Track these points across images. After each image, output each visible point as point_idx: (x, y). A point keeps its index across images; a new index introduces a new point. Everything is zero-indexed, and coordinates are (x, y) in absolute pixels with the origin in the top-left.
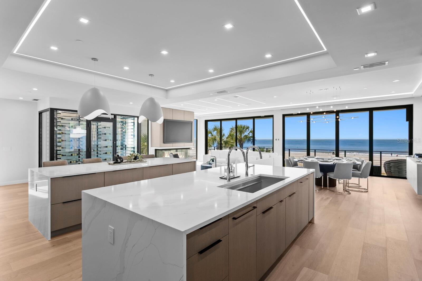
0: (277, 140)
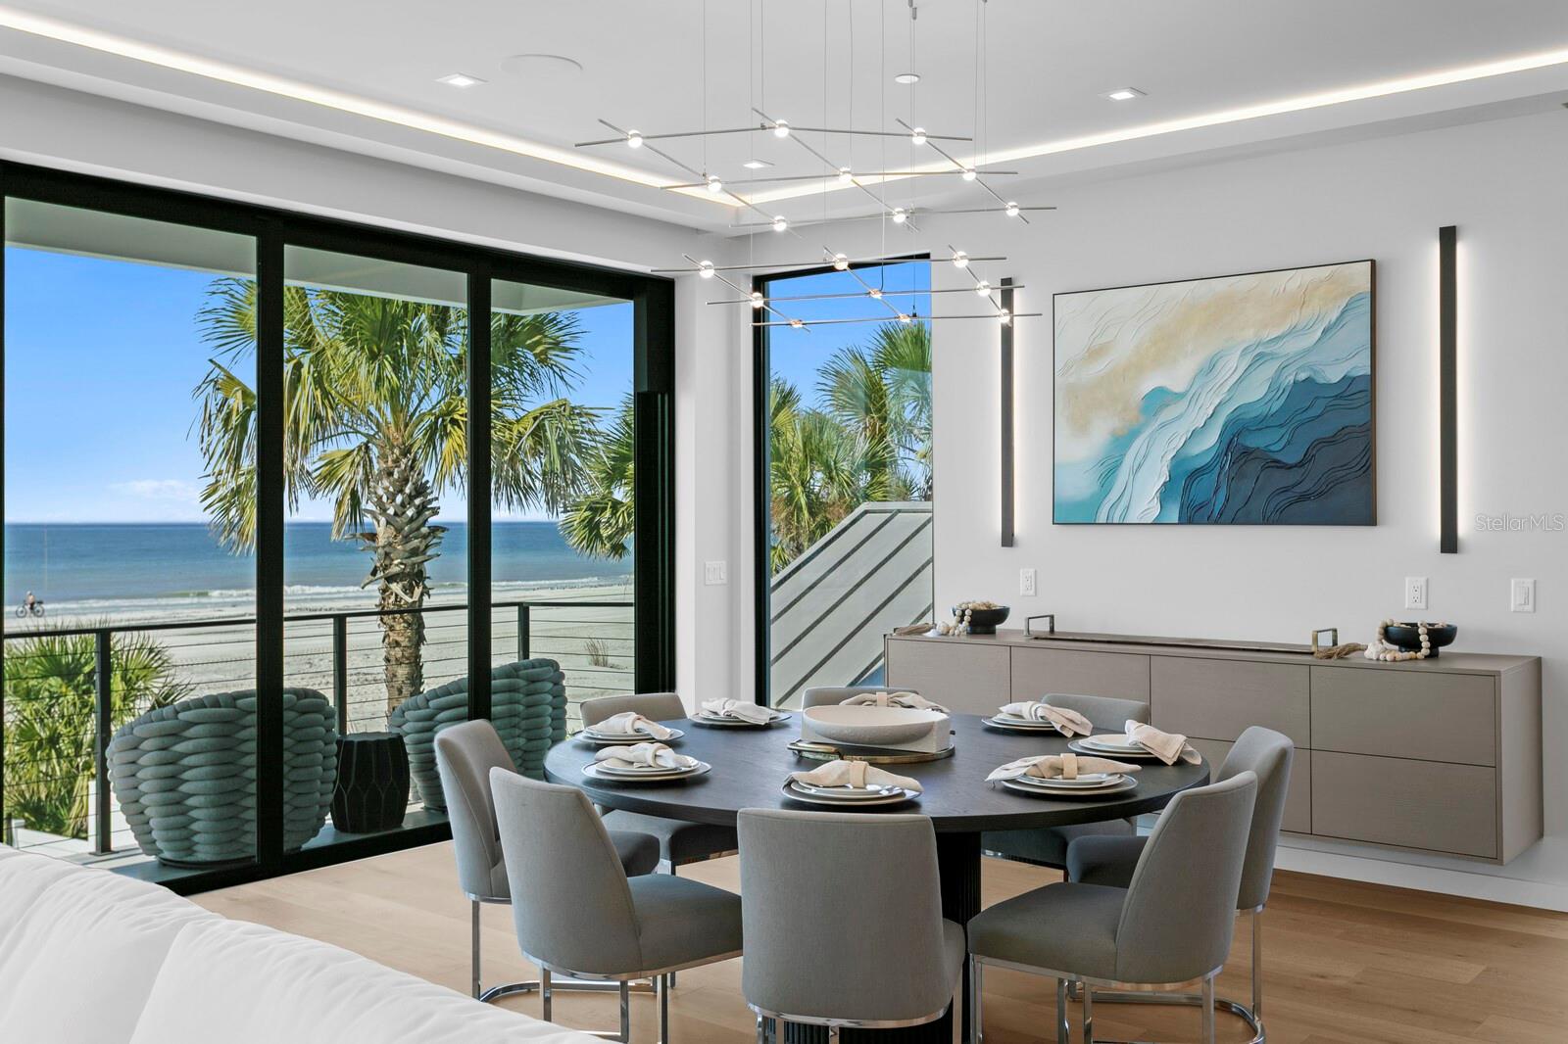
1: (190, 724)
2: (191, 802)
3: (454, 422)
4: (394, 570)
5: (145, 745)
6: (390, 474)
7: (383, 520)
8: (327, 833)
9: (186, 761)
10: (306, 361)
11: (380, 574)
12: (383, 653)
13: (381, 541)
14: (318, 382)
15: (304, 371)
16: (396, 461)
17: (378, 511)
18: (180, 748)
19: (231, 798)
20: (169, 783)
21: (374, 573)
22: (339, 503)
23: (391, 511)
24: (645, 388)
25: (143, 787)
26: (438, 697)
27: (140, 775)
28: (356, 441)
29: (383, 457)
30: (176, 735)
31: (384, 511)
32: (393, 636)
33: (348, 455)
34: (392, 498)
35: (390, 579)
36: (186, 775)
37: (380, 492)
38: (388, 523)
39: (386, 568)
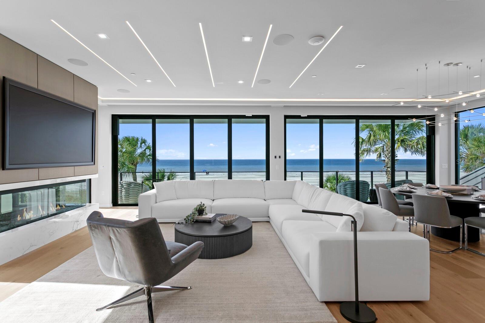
0: (278, 157)
1: (348, 184)
2: (348, 194)
3: (399, 141)
4: (388, 166)
5: (342, 186)
6: (388, 150)
7: (386, 158)
8: (369, 200)
9: (347, 189)
10: (372, 133)
11: (386, 167)
12: (387, 180)
13: (386, 161)
14: (374, 136)
15: (372, 135)
16: (389, 148)
17: (385, 156)
18: (346, 187)
19: (353, 194)
20: (345, 191)
21: (385, 167)
22: (377, 155)
23: (388, 157)
24: (428, 135)
25: (341, 192)
26: (388, 184)
27: (341, 190)
28: (381, 145)
29: (386, 148)
30: (346, 185)
31: (387, 157)
32: (388, 177)
33: (380, 147)
34: (388, 154)
35: (388, 168)
36: (347, 191)
37: (386, 153)
38: (387, 158)
39: (387, 166)
